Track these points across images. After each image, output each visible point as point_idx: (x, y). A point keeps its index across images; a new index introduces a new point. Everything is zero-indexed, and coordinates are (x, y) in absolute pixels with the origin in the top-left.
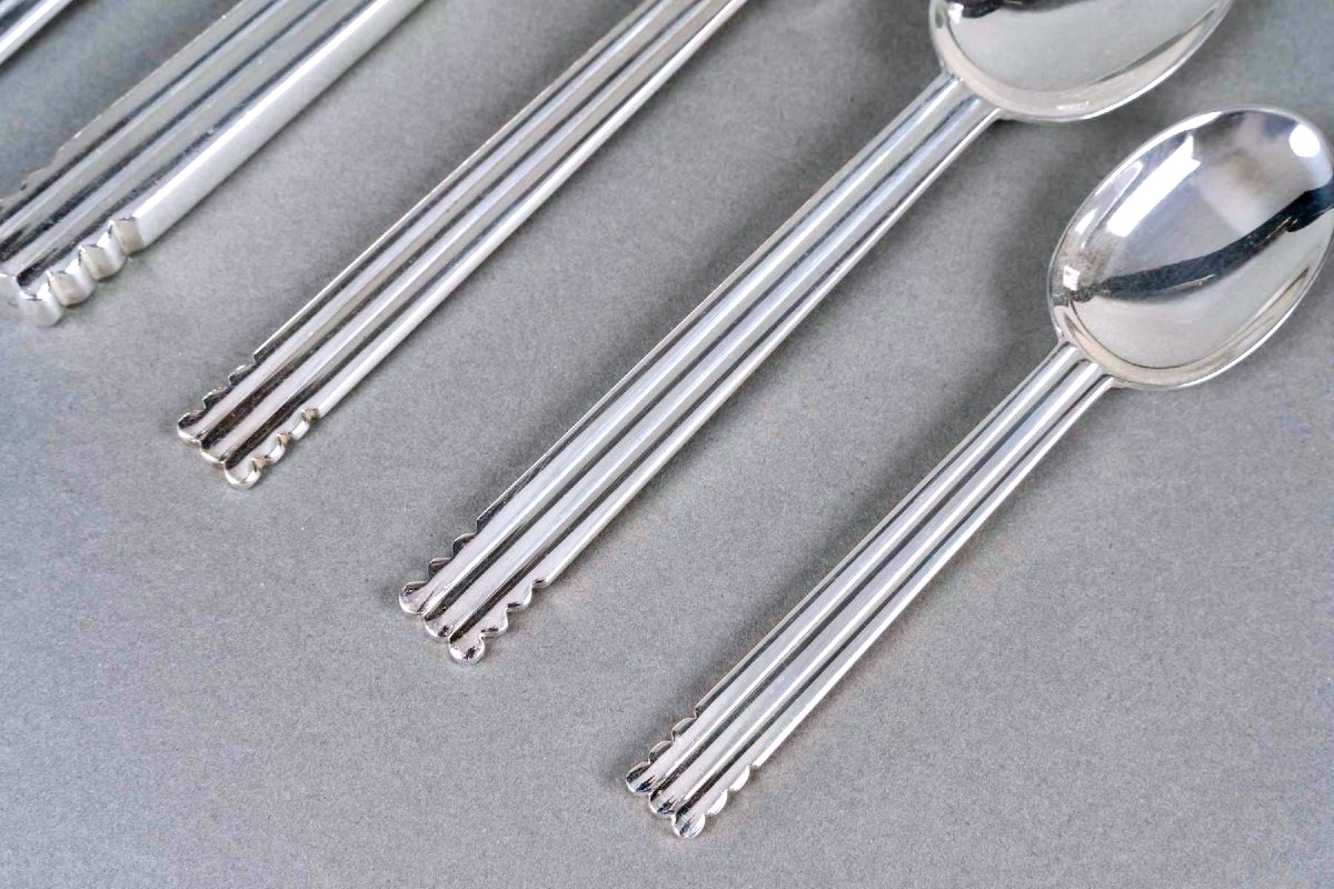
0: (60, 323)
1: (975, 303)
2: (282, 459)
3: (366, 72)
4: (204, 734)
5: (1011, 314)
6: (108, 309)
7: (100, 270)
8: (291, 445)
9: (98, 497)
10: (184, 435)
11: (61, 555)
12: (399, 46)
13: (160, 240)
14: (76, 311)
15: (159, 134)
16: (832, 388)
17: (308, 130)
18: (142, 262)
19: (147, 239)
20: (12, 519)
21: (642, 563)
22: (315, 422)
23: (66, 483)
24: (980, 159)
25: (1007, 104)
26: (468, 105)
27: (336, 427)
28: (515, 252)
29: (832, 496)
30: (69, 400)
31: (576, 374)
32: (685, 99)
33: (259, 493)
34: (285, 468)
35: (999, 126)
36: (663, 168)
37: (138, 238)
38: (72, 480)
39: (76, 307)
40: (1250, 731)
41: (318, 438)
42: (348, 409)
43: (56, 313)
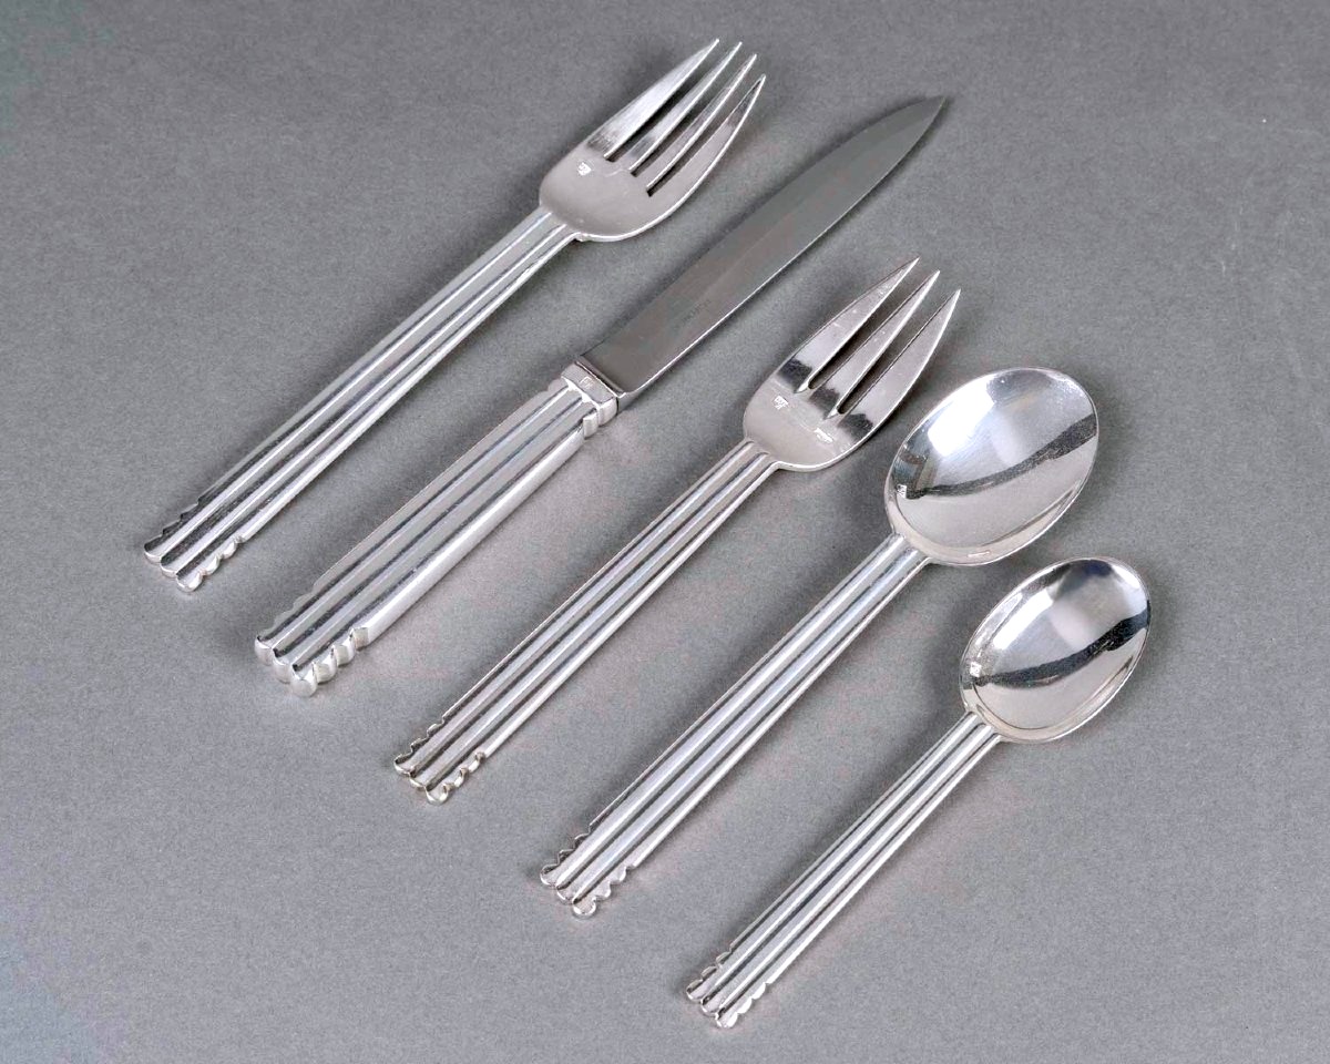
0: (314, 695)
1: (913, 684)
2: (461, 785)
3: (510, 527)
4: (417, 961)
5: (936, 692)
6: (345, 686)
7: (341, 660)
8: (467, 775)
9: (343, 809)
10: (398, 768)
11: (320, 846)
12: (531, 508)
13: (378, 639)
14: (323, 687)
15: (381, 571)
16: (820, 740)
17: (473, 566)
18: (366, 654)
19: (370, 639)
20: (288, 823)
21: (695, 854)
22: (483, 760)
23: (321, 799)
24: (919, 588)
25: (935, 554)
26: (578, 549)
27: (496, 764)
28: (611, 649)
29: (819, 811)
30: (322, 745)
31: (652, 730)
32: (722, 547)
33: (447, 807)
34: (463, 791)
35: (930, 568)
36: (708, 593)
37: (366, 638)
38: (326, 798)
39: (324, 684)
40: (1086, 964)
41: (485, 770)
42: (504, 752)
43: (314, 687)
